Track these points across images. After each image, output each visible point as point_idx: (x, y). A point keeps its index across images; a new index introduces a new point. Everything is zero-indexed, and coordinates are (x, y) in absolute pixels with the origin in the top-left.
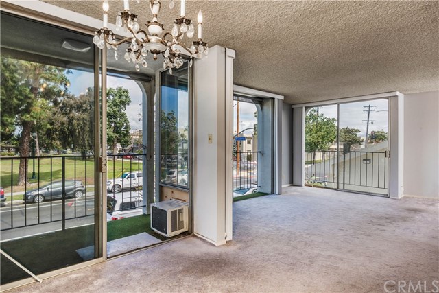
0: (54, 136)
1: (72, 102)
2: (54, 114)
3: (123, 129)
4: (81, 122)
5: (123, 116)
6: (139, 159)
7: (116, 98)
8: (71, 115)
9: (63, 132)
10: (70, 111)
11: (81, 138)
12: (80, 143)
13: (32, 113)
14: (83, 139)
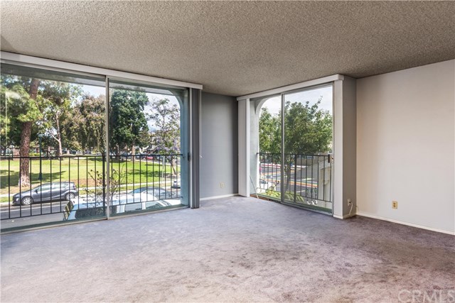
0: (74, 137)
1: (91, 102)
2: (74, 115)
3: (141, 129)
4: (99, 123)
5: (140, 116)
6: (159, 161)
7: (134, 98)
8: (89, 116)
9: (83, 133)
10: (89, 112)
11: (99, 138)
12: (99, 144)
13: (28, 114)
14: (101, 140)
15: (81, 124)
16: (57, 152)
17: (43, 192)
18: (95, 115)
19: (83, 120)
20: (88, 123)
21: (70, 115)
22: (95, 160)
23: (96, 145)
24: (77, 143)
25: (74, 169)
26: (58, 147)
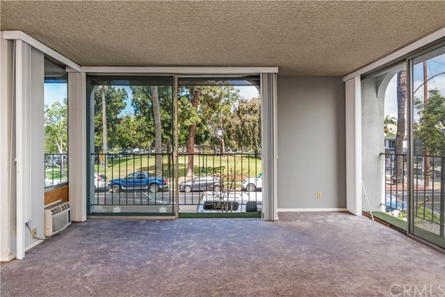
0: (232, 137)
2: (232, 118)
4: (252, 124)
8: (244, 117)
9: (239, 133)
10: (243, 114)
11: (251, 138)
12: (252, 142)
13: (191, 119)
14: (254, 139)
15: (237, 126)
16: (222, 150)
17: (201, 182)
18: (248, 116)
19: (239, 122)
20: (243, 124)
21: (229, 118)
22: (249, 157)
23: (250, 144)
24: (235, 142)
25: (232, 165)
26: (222, 145)
